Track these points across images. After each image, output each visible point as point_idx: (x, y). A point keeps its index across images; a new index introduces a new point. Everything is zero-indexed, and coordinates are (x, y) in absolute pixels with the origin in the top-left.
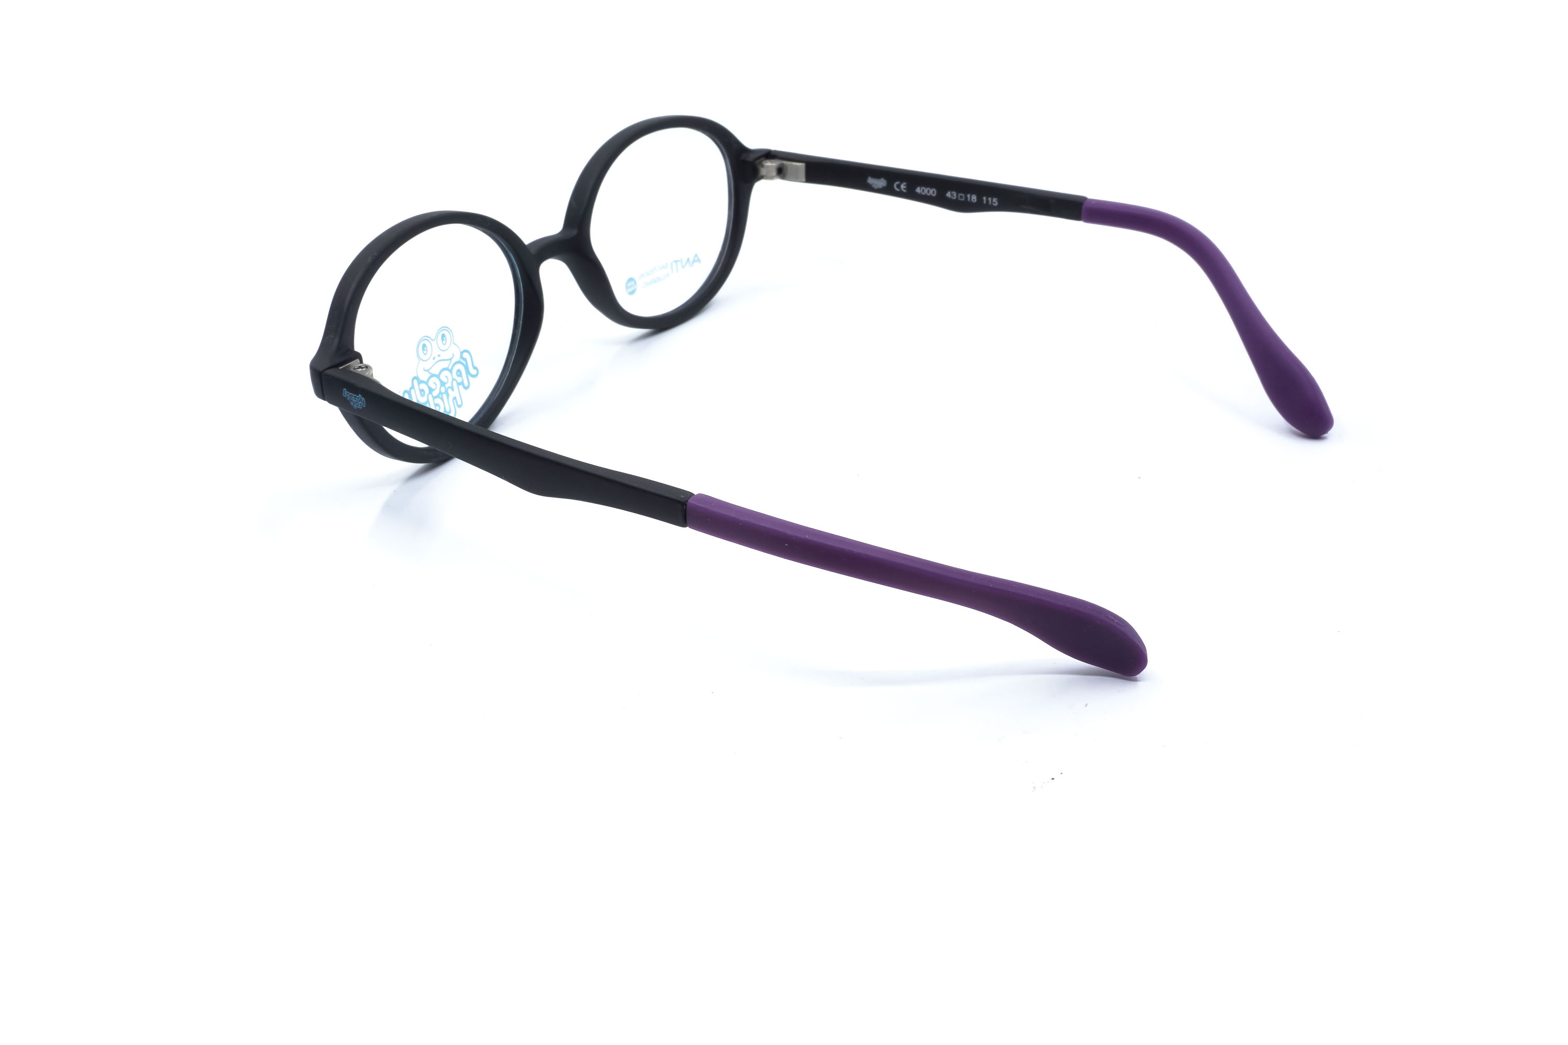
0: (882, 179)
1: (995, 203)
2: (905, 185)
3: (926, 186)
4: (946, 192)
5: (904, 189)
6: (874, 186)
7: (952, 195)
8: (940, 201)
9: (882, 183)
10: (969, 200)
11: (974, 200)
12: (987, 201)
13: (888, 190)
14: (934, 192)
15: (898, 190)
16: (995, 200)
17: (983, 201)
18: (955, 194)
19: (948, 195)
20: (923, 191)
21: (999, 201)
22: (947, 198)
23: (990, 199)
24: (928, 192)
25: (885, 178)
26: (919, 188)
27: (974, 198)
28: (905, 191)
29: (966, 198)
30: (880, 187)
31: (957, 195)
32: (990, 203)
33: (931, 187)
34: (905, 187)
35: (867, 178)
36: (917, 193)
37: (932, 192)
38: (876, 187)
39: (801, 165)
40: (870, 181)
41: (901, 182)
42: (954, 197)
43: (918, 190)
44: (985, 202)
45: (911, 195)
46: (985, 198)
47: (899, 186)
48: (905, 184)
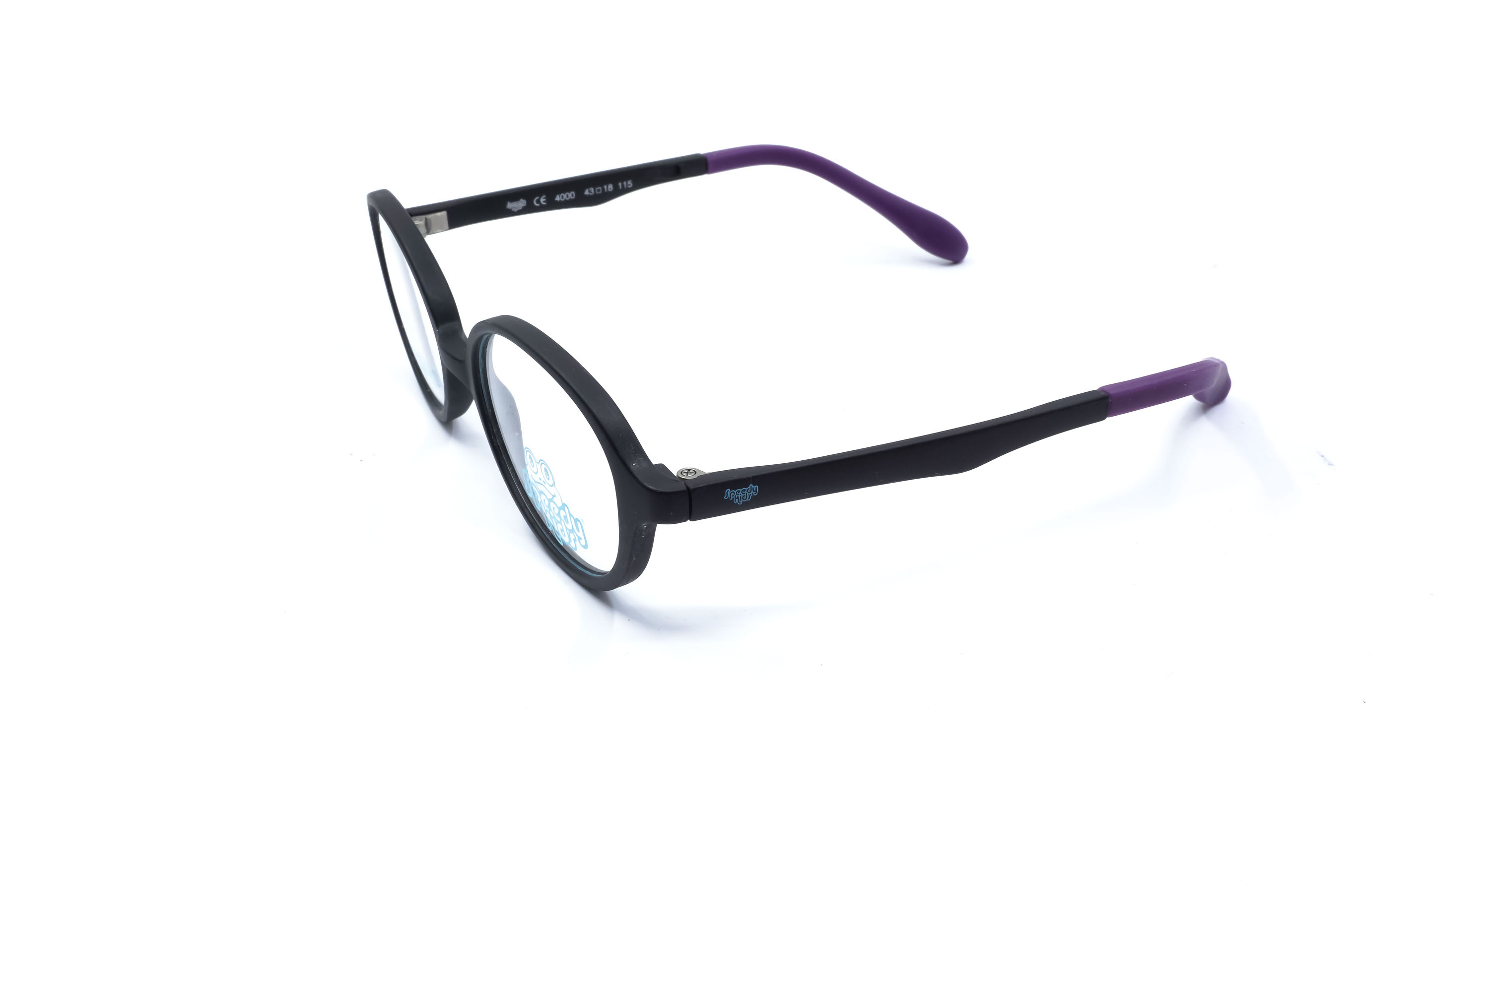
0: (522, 200)
1: (630, 185)
2: (544, 198)
3: (564, 192)
4: (584, 191)
5: (544, 202)
6: (513, 210)
7: (590, 192)
8: (582, 201)
9: (522, 203)
10: (606, 190)
11: (610, 189)
12: (623, 185)
13: (530, 209)
14: (572, 195)
15: (538, 205)
16: (630, 182)
17: (618, 186)
18: (592, 189)
19: (587, 192)
20: (563, 197)
21: (633, 182)
22: (586, 195)
23: (625, 183)
24: (567, 196)
25: (524, 198)
26: (558, 196)
27: (610, 187)
28: (544, 204)
29: (603, 189)
30: (520, 208)
31: (595, 191)
32: (625, 187)
33: (569, 191)
34: (544, 200)
35: (506, 204)
36: (557, 201)
37: (571, 195)
38: (515, 210)
39: (444, 214)
40: (510, 205)
41: (540, 197)
42: (591, 192)
43: (558, 198)
44: (621, 187)
45: (552, 205)
46: (620, 184)
47: (538, 201)
48: (544, 196)
